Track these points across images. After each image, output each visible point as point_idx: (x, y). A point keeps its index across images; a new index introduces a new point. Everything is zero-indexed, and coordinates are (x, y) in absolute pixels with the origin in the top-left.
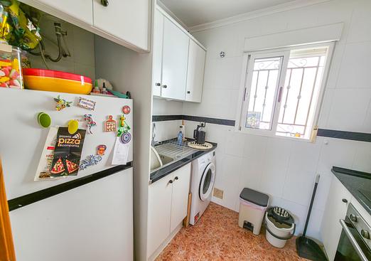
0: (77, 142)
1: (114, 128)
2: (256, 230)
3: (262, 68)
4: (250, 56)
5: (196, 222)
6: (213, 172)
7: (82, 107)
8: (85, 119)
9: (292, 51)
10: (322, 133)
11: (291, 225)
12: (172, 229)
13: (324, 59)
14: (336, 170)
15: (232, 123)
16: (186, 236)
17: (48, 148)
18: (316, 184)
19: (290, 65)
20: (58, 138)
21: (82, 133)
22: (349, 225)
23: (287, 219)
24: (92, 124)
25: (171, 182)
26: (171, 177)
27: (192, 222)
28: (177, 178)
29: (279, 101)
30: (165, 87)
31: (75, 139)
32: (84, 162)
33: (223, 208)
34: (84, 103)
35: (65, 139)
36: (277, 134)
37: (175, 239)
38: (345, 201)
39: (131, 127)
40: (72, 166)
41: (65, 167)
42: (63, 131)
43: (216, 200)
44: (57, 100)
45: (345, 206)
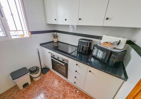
2: (30, 83)
18: (38, 52)
23: (37, 69)
36: (13, 37)
45: (50, 54)
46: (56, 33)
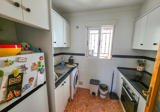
0: (19, 80)
1: (37, 68)
2: (96, 95)
3: (93, 33)
4: (88, 28)
5: (74, 98)
6: (78, 75)
7: (20, 62)
8: (22, 67)
9: (102, 28)
10: (114, 56)
11: (107, 89)
12: (65, 104)
13: (112, 31)
14: (119, 68)
15: (83, 55)
16: (71, 105)
17: (3, 88)
18: (113, 74)
19: (102, 33)
20: (8, 80)
21: (22, 75)
22: (124, 86)
23: (106, 87)
24: (26, 69)
25: (63, 84)
26: (63, 83)
27: (72, 98)
28: (65, 82)
29: (100, 46)
30: (55, 42)
31: (18, 79)
32: (24, 88)
33: (83, 89)
34: (21, 59)
35: (12, 80)
36: (100, 58)
37: (66, 108)
38: (122, 78)
39: (44, 65)
40: (18, 93)
41: (14, 94)
42: (11, 76)
43: (80, 86)
44: (6, 61)
45: (122, 80)
46: (145, 60)
